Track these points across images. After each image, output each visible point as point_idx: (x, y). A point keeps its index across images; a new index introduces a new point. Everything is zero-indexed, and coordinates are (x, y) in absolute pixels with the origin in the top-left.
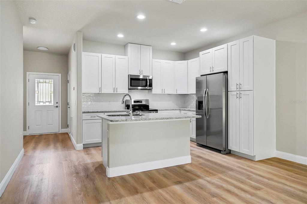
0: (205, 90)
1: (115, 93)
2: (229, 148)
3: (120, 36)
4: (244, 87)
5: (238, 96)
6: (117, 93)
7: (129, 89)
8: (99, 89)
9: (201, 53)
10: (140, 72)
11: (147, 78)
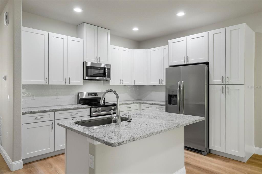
0: (179, 82)
1: (66, 84)
2: (210, 148)
3: (78, 10)
4: (232, 81)
5: (224, 90)
6: (70, 84)
7: (84, 79)
8: (45, 79)
9: (170, 41)
10: (97, 59)
11: (106, 66)
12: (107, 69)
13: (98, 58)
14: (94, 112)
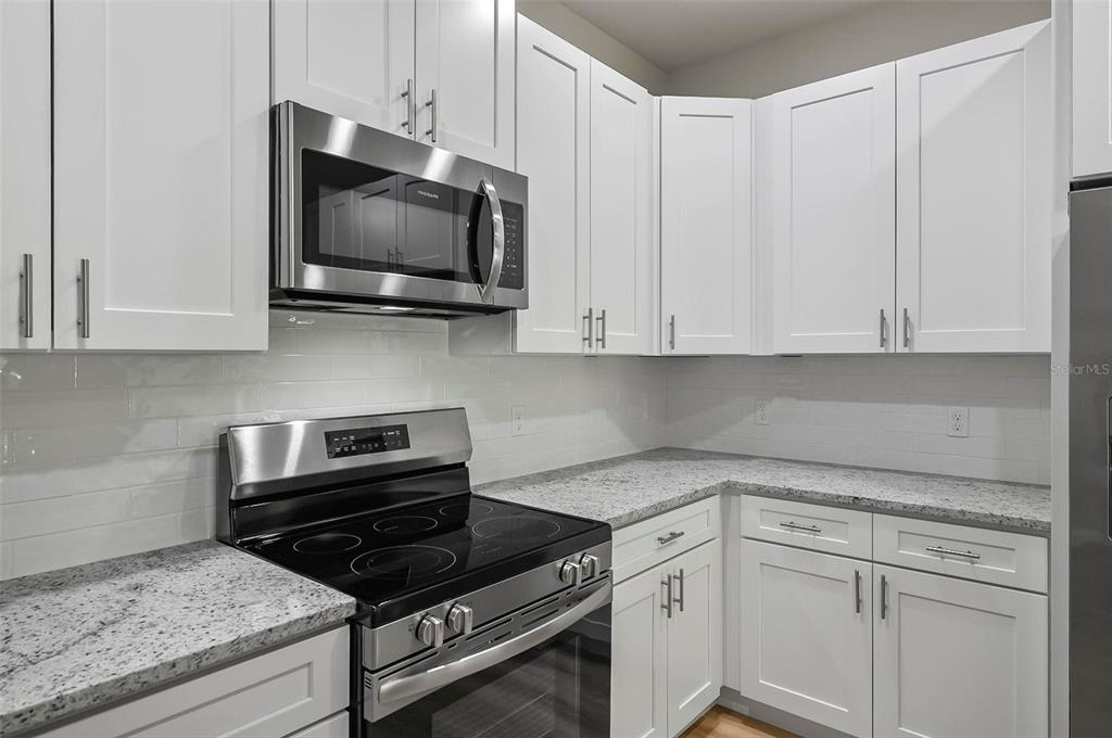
6: (90, 345)
10: (413, 111)
11: (489, 187)
12: (498, 217)
13: (421, 99)
14: (389, 668)
